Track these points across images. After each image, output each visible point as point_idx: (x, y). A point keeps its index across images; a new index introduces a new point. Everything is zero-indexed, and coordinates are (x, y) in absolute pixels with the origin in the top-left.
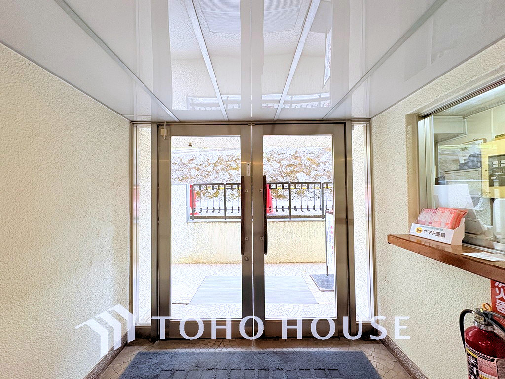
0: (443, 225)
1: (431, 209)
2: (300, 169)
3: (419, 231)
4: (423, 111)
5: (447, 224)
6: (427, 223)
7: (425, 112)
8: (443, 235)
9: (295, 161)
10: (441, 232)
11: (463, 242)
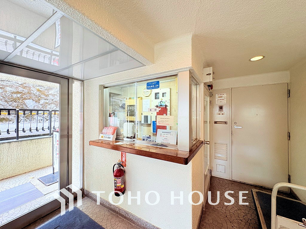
0: (110, 133)
1: (107, 127)
2: (29, 98)
3: (102, 137)
4: (106, 85)
5: (111, 133)
6: (105, 133)
7: (106, 86)
8: (110, 138)
9: (23, 89)
10: (109, 137)
11: (116, 139)
